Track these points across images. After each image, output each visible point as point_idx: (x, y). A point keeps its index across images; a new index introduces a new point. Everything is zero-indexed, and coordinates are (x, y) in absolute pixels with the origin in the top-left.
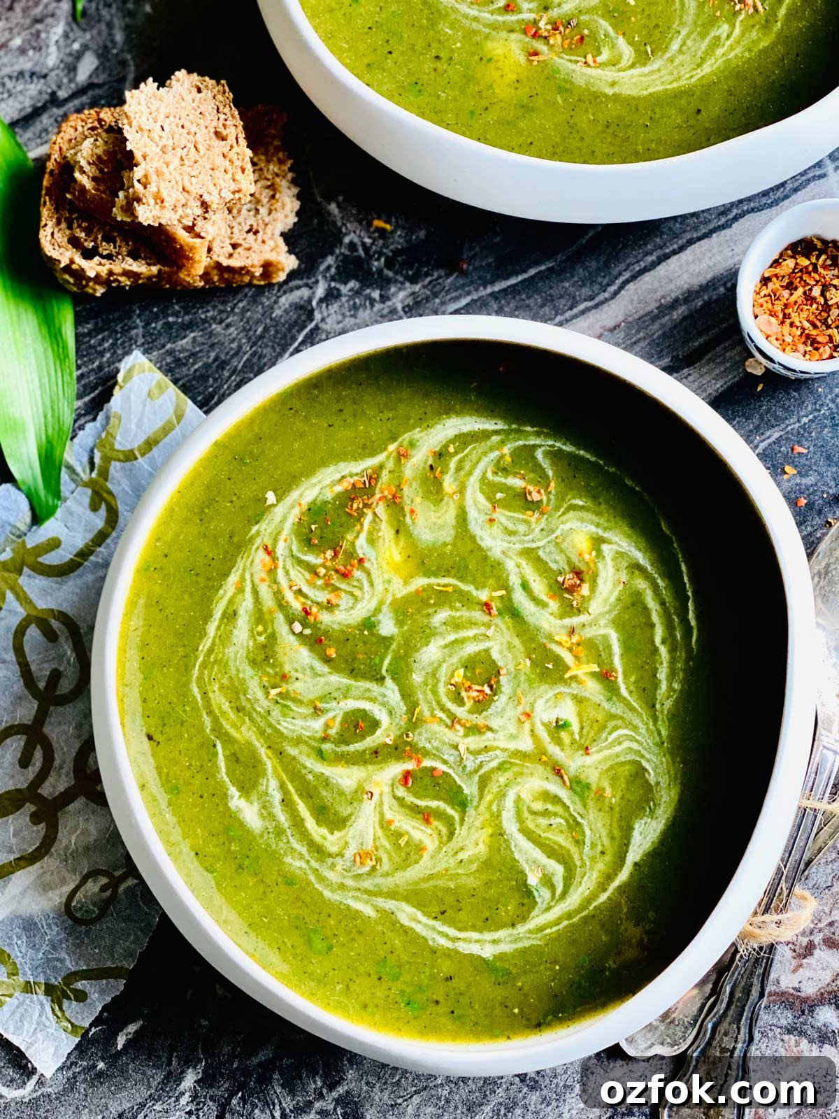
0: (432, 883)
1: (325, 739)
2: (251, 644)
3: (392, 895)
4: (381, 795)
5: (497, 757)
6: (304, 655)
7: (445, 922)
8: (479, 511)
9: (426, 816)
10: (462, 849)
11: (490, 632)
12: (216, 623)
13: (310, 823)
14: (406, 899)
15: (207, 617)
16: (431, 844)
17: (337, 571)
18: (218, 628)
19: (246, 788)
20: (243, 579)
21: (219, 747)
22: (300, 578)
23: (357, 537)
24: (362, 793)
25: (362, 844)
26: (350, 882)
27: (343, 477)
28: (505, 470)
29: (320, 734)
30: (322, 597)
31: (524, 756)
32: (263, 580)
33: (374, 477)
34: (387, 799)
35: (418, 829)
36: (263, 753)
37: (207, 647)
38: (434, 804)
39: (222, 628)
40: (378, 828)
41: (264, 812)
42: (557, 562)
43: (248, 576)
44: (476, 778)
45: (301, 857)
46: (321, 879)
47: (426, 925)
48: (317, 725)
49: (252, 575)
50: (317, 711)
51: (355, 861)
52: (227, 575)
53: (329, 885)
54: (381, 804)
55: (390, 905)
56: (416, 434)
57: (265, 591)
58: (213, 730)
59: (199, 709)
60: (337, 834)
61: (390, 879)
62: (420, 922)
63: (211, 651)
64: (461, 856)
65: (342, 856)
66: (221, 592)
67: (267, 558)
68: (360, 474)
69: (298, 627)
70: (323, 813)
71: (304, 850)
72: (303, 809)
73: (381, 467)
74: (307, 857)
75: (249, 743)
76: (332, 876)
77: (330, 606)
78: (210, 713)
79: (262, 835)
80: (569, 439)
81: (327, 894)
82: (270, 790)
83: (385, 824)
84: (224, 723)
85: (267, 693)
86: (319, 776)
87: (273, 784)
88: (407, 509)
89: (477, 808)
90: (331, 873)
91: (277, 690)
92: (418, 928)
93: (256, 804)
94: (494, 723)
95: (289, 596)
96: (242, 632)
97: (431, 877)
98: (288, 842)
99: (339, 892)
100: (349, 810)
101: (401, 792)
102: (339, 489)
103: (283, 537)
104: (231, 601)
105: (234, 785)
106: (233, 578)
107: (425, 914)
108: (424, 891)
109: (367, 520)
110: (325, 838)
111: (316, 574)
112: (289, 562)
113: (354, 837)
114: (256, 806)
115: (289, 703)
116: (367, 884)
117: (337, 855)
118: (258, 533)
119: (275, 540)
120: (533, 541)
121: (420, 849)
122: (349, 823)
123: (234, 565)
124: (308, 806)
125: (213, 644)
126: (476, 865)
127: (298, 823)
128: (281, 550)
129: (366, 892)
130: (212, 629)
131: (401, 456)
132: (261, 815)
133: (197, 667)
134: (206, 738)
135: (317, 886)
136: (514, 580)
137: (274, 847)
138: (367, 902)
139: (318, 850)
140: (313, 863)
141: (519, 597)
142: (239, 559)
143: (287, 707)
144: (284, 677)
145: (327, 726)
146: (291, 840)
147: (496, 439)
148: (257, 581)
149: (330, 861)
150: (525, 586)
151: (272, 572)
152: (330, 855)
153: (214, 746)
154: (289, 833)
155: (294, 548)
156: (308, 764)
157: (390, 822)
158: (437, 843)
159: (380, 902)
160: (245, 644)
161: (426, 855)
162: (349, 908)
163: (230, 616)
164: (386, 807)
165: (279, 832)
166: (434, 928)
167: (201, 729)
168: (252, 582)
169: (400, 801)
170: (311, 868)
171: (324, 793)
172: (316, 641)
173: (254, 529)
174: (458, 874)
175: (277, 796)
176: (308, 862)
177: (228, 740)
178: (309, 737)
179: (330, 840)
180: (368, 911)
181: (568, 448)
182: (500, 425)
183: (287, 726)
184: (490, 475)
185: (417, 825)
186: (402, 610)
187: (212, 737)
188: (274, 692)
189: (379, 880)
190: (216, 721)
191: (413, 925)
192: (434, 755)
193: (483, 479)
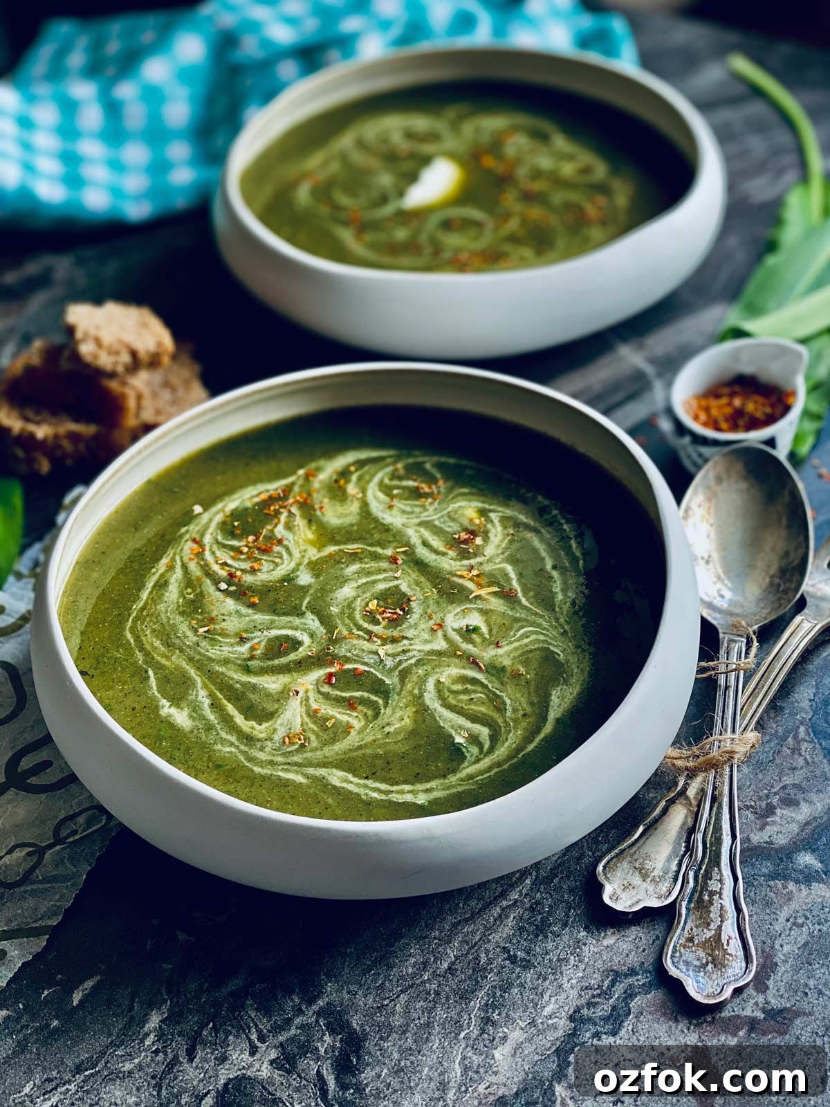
0: (360, 752)
1: (252, 658)
2: (181, 600)
3: (323, 764)
4: (307, 691)
5: (414, 656)
6: (230, 604)
7: (376, 780)
8: (380, 502)
9: (350, 704)
10: (388, 724)
11: (398, 574)
12: (149, 590)
13: (239, 719)
14: (337, 767)
15: (141, 587)
16: (357, 724)
17: (259, 549)
18: (151, 593)
19: (176, 701)
20: (173, 559)
21: (151, 673)
22: (224, 556)
23: (276, 525)
24: (284, 695)
25: (290, 729)
26: (280, 759)
27: (260, 493)
28: (400, 478)
29: (246, 656)
30: (246, 565)
31: (439, 654)
32: (191, 559)
33: (288, 490)
34: (311, 695)
35: (344, 714)
36: (192, 672)
37: (139, 607)
38: (357, 694)
39: (154, 592)
40: (304, 716)
41: (193, 714)
42: (451, 527)
43: (178, 558)
44: (397, 673)
45: (232, 744)
46: (251, 759)
47: (357, 785)
48: (244, 649)
49: (181, 557)
50: (243, 640)
51: (284, 742)
52: (158, 560)
53: (262, 764)
54: (307, 699)
55: (322, 772)
56: (321, 463)
57: (193, 566)
58: (146, 662)
59: (132, 648)
60: (265, 725)
61: (319, 753)
62: (351, 782)
63: (143, 609)
64: (387, 729)
65: (271, 739)
66: (154, 570)
67: (195, 546)
68: (277, 489)
69: (223, 586)
70: (250, 712)
71: (233, 739)
72: (230, 708)
73: (293, 484)
74: (237, 743)
75: (178, 668)
76: (262, 756)
77: (253, 571)
78: (142, 649)
79: (192, 732)
80: (451, 455)
81: (257, 769)
82: (200, 698)
83: (313, 714)
84: (155, 656)
85: (196, 631)
86: (244, 684)
87: (203, 693)
88: (317, 506)
89: (399, 694)
90: (261, 753)
91: (206, 629)
92: (350, 787)
93: (186, 709)
94: (409, 634)
95: (216, 568)
96: (173, 594)
97: (360, 748)
98: (218, 734)
99: (269, 767)
100: (276, 706)
101: (326, 689)
102: (257, 500)
103: (211, 530)
104: (162, 575)
105: (164, 698)
106: (165, 561)
107: (355, 775)
108: (354, 759)
109: (283, 518)
110: (253, 728)
111: (241, 553)
112: (215, 547)
113: (282, 725)
114: (186, 711)
115: (217, 637)
116: (297, 758)
117: (266, 740)
118: (187, 532)
119: (202, 535)
120: (429, 516)
121: (349, 727)
122: (276, 715)
123: (166, 552)
124: (235, 706)
125: (146, 603)
126: (402, 735)
127: (227, 720)
128: (207, 539)
129: (296, 764)
130: (144, 595)
131: (307, 477)
132: (191, 717)
133: (130, 620)
134: (141, 667)
135: (247, 764)
136: (415, 540)
137: (204, 738)
138: (297, 772)
139: (249, 739)
140: (243, 747)
141: (421, 552)
142: (170, 549)
143: (214, 639)
144: (212, 620)
145: (253, 649)
146: (220, 732)
147: (389, 460)
148: (186, 559)
149: (259, 745)
150: (425, 544)
151: (200, 555)
152: (259, 740)
153: (146, 672)
154: (218, 727)
155: (220, 538)
156: (235, 676)
157: (316, 711)
158: (363, 723)
159: (311, 771)
160: (175, 601)
161: (353, 733)
162: (279, 778)
163: (162, 585)
164: (312, 701)
165: (209, 728)
166: (366, 786)
167: (136, 662)
168: (182, 561)
169: (326, 696)
170: (241, 751)
171: (252, 696)
172: (241, 593)
173: (183, 530)
174: (386, 742)
175: (207, 702)
176: (237, 747)
177: (158, 667)
178: (237, 658)
179: (259, 730)
180: (300, 779)
181: (452, 461)
182: (392, 452)
183: (214, 652)
184: (386, 481)
185: (344, 711)
186: (316, 567)
187: (145, 666)
188: (201, 630)
189: (309, 755)
190: (147, 654)
191: (345, 785)
192: (355, 660)
193: (381, 484)
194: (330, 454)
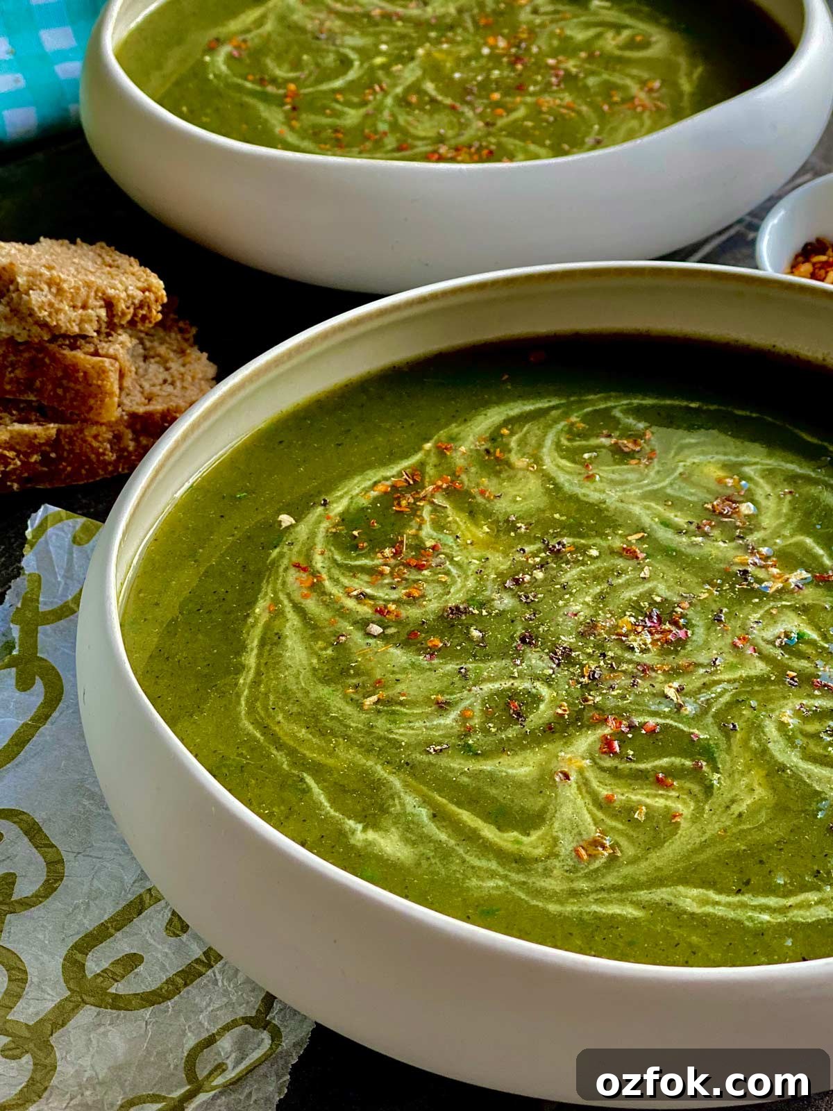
0: (709, 852)
1: (469, 732)
2: (315, 661)
3: (657, 881)
4: (581, 771)
5: (725, 691)
6: (399, 656)
7: (757, 892)
8: (568, 473)
9: (660, 782)
10: (733, 801)
11: (646, 572)
12: (255, 652)
13: (489, 832)
14: (685, 881)
15: (241, 649)
16: (684, 809)
17: (407, 565)
18: (260, 656)
19: (370, 821)
20: (276, 601)
21: (309, 780)
22: (360, 584)
23: (420, 528)
24: (547, 781)
25: (580, 834)
26: (584, 885)
27: (375, 484)
28: (583, 435)
29: (457, 729)
30: (400, 593)
31: (762, 680)
32: (305, 597)
33: (417, 474)
34: (590, 774)
35: (656, 796)
36: (381, 771)
37: (249, 681)
38: (664, 762)
39: (266, 654)
40: (595, 810)
41: (409, 835)
42: (692, 494)
43: (282, 597)
44: (709, 720)
45: (493, 874)
46: (538, 893)
47: (728, 905)
48: (449, 719)
49: (288, 595)
50: (443, 707)
51: (579, 856)
52: (252, 603)
53: (553, 896)
54: (586, 782)
55: (661, 894)
56: (454, 429)
57: (311, 605)
58: (293, 764)
59: (261, 747)
60: (535, 836)
61: (643, 865)
62: (717, 903)
63: (256, 683)
64: (736, 809)
65: (557, 856)
66: (251, 620)
67: (304, 575)
68: (400, 474)
69: (375, 629)
70: (502, 817)
71: (493, 865)
72: (466, 816)
73: (422, 464)
74: (500, 870)
75: (353, 766)
76: (552, 884)
77: (412, 600)
78: (280, 746)
79: (418, 865)
80: (645, 393)
81: (553, 908)
82: (409, 809)
83: (604, 804)
84: (307, 753)
85: (360, 706)
86: (475, 775)
87: (410, 801)
88: (474, 491)
89: (729, 750)
90: (548, 880)
91: (374, 698)
92: (720, 911)
93: (393, 829)
94: (703, 658)
95: (350, 603)
96: (296, 652)
97: (704, 846)
98: (464, 861)
99: (572, 900)
100: (541, 801)
101: (608, 762)
102: (373, 494)
103: (319, 548)
104: (267, 627)
105: (350, 818)
106: (261, 608)
107: (720, 892)
108: (705, 864)
109: (426, 513)
110: (517, 842)
111: (382, 574)
112: (336, 573)
113: (563, 829)
114: (395, 834)
115: (398, 708)
116: (611, 879)
117: (548, 857)
118: (281, 555)
119: (309, 557)
120: (653, 484)
121: (671, 818)
122: (548, 815)
123: (259, 591)
124: (473, 812)
125: (258, 673)
126: (763, 813)
127: (471, 837)
128: (319, 562)
129: (614, 888)
130: (251, 660)
131: (441, 451)
132: (407, 841)
133: (243, 703)
134: (289, 775)
135: (534, 902)
136: (647, 521)
137: (443, 872)
138: (622, 902)
139: (520, 861)
140: (514, 876)
141: (665, 535)
142: (264, 584)
143: (394, 712)
144: (379, 685)
145: (464, 717)
146: (468, 858)
147: (554, 413)
148: (297, 597)
149: (540, 867)
150: (666, 524)
151: (316, 587)
152: (536, 860)
153: (302, 780)
154: (461, 851)
155: (338, 557)
156: (455, 765)
157: (609, 799)
158: (692, 805)
159: (643, 895)
160: (305, 662)
161: (684, 824)
162: (597, 916)
163: (272, 640)
164: (595, 784)
165: (445, 854)
166: (743, 905)
167: (276, 769)
168: (291, 601)
169: (614, 773)
170: (513, 883)
171: (493, 792)
172: (411, 638)
173: (275, 553)
174: (743, 831)
175: (424, 813)
176: (505, 877)
177: (318, 770)
178: (444, 736)
179: (529, 843)
180: (631, 912)
181: (649, 402)
182: (555, 402)
183: (402, 733)
184: (565, 442)
185: (654, 792)
186: (514, 581)
187: (296, 772)
188: (369, 701)
189: (626, 871)
190: (291, 752)
191: (709, 909)
192: (636, 710)
193: (558, 446)
194: (463, 416)
